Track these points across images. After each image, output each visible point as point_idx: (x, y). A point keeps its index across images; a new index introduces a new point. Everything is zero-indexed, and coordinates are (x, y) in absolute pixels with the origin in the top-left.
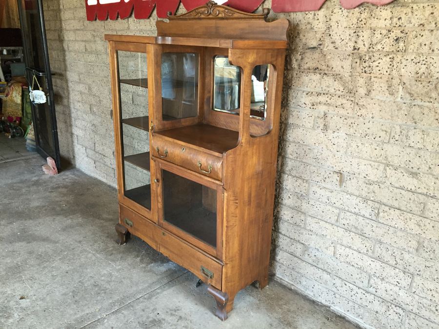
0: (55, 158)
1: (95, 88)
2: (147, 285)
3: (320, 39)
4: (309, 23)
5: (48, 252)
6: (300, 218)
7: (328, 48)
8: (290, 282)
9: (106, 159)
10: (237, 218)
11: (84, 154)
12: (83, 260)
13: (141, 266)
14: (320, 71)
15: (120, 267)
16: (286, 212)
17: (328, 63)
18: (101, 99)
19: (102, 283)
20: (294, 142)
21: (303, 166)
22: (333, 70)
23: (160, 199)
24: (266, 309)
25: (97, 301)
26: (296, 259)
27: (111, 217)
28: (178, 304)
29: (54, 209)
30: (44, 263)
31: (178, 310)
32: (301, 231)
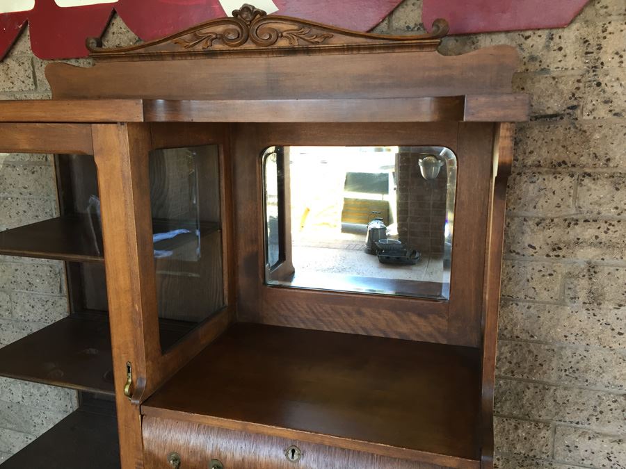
3: (574, 95)
4: (533, 58)
7: (595, 114)
14: (573, 170)
17: (595, 151)
21: (532, 390)
22: (611, 164)
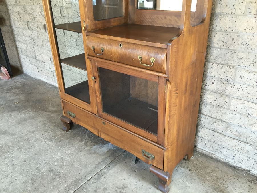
0: (7, 67)
1: (29, 7)
2: (94, 166)
5: (7, 144)
6: (224, 100)
8: (211, 152)
9: (45, 65)
10: (177, 107)
11: (28, 62)
12: (37, 148)
13: (86, 148)
15: (69, 151)
16: (209, 96)
18: (35, 16)
19: (56, 168)
20: (221, 31)
21: (230, 53)
23: (98, 94)
24: (198, 178)
25: (54, 186)
26: (218, 134)
27: (55, 109)
28: (124, 182)
29: (9, 106)
30: (5, 154)
31: (125, 187)
32: (224, 112)
